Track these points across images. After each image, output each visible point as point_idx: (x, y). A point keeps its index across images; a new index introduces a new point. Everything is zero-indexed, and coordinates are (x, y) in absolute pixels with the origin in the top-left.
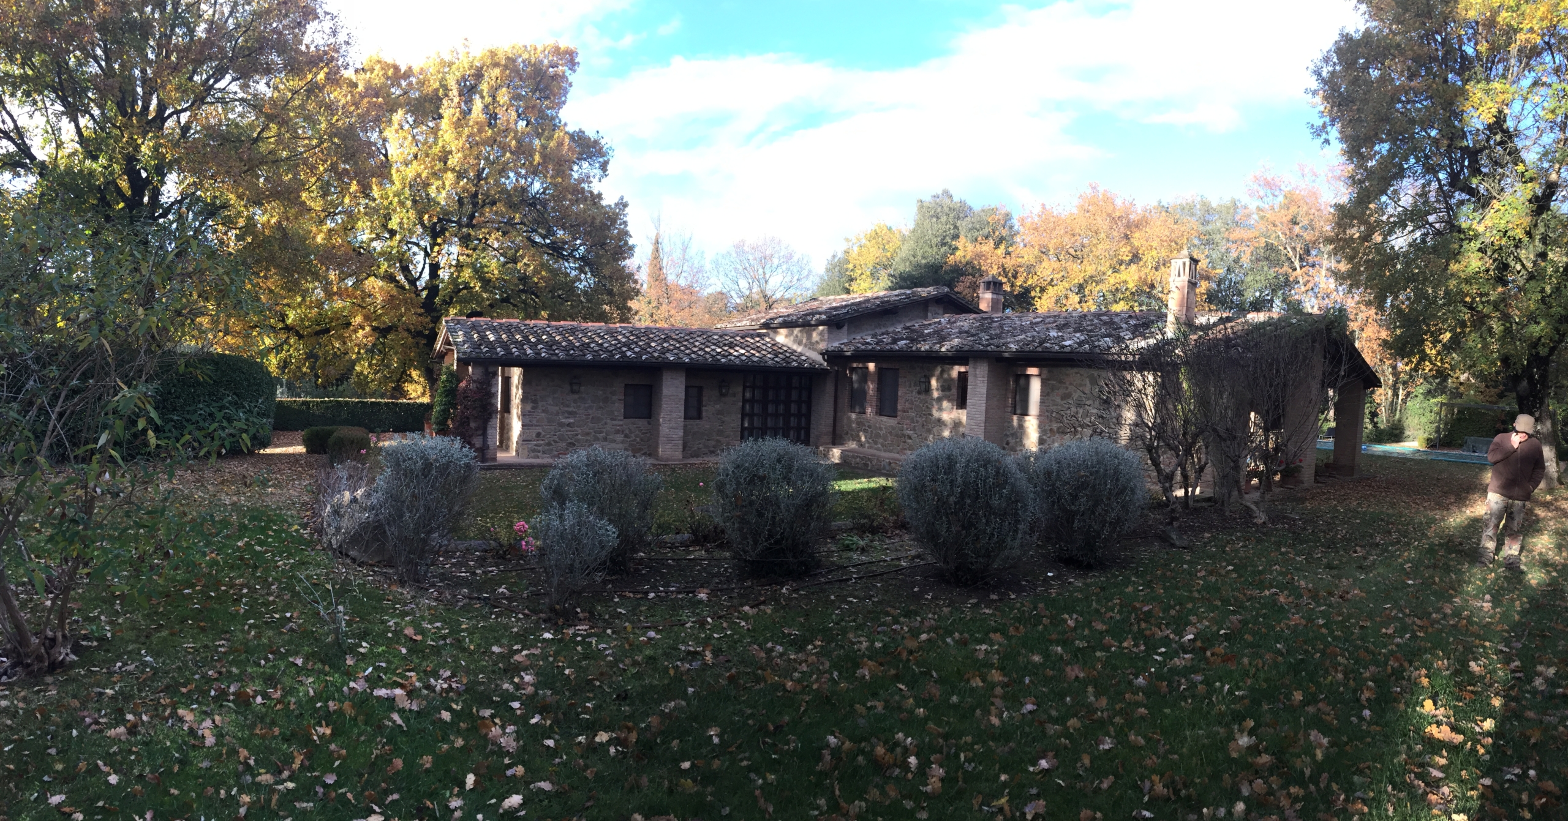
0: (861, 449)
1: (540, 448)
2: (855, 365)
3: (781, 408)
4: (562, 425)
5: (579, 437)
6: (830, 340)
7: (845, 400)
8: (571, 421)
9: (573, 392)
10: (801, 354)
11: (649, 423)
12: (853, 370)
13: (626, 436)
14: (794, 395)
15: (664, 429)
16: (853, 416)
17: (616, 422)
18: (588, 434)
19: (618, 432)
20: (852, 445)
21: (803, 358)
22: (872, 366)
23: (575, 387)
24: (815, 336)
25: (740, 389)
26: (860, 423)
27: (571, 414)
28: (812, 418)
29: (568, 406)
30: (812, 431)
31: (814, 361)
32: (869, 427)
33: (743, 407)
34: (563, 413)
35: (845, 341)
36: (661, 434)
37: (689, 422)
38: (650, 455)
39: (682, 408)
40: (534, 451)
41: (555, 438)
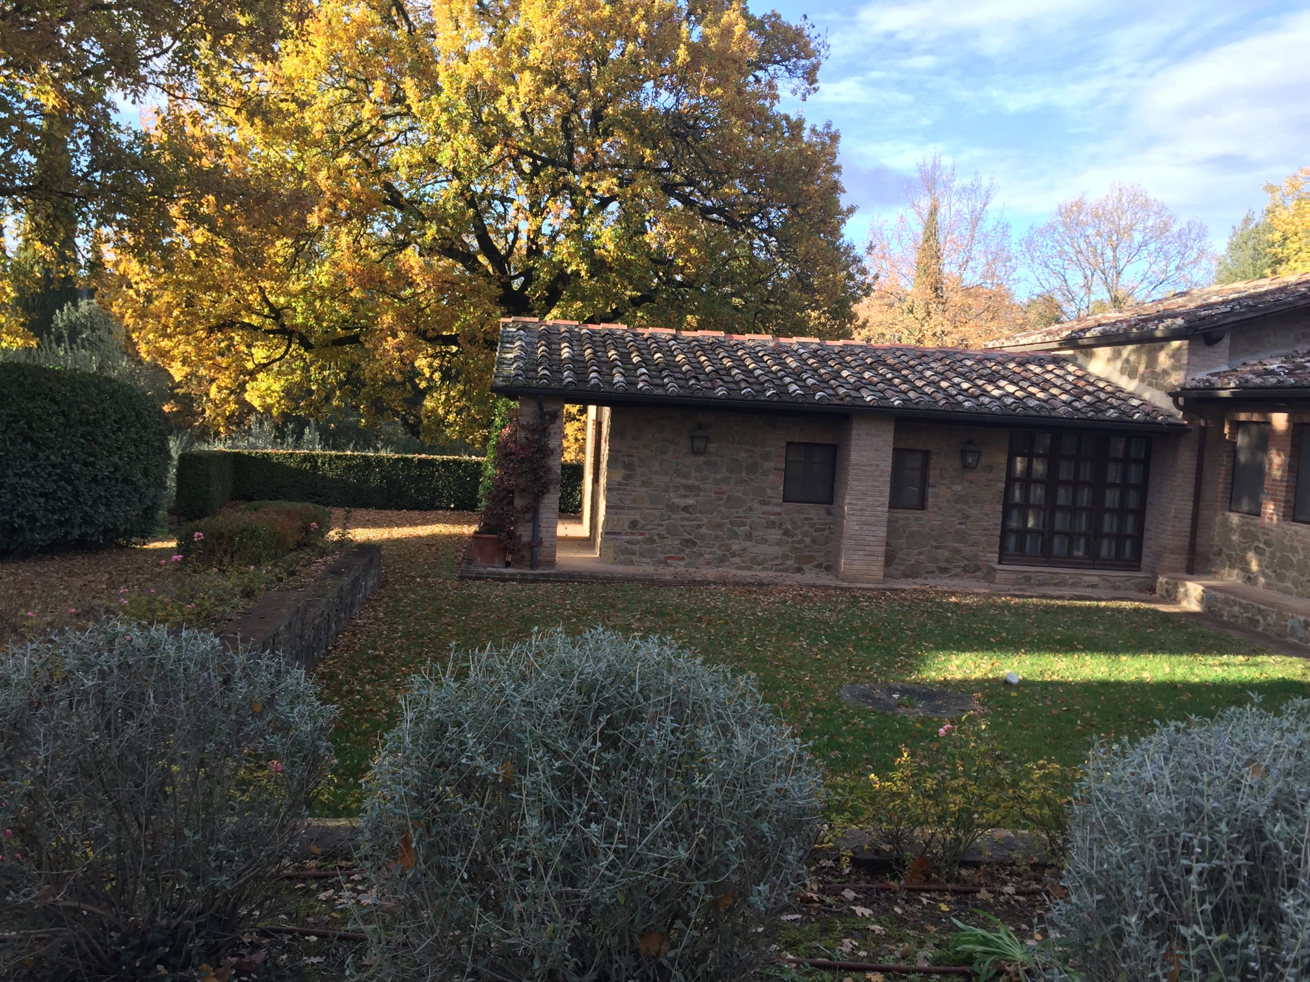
0: (1249, 588)
1: (636, 548)
2: (1243, 417)
3: (1085, 496)
4: (673, 508)
5: (704, 530)
6: (1191, 367)
7: (1217, 484)
8: (691, 501)
9: (695, 452)
10: (1132, 395)
11: (829, 513)
12: (1237, 426)
13: (786, 533)
14: (1113, 474)
15: (851, 526)
16: (1235, 519)
17: (768, 508)
18: (719, 526)
19: (771, 525)
20: (1231, 578)
21: (1135, 402)
22: (1280, 420)
23: (699, 444)
24: (1164, 359)
25: (1002, 459)
26: (1249, 536)
27: (692, 490)
28: (1148, 519)
29: (685, 476)
30: (1146, 543)
31: (1155, 409)
32: (1268, 543)
33: (1008, 493)
34: (677, 488)
35: (1225, 368)
36: (847, 532)
37: (901, 514)
38: (828, 569)
39: (886, 489)
40: (625, 552)
41: (663, 532)
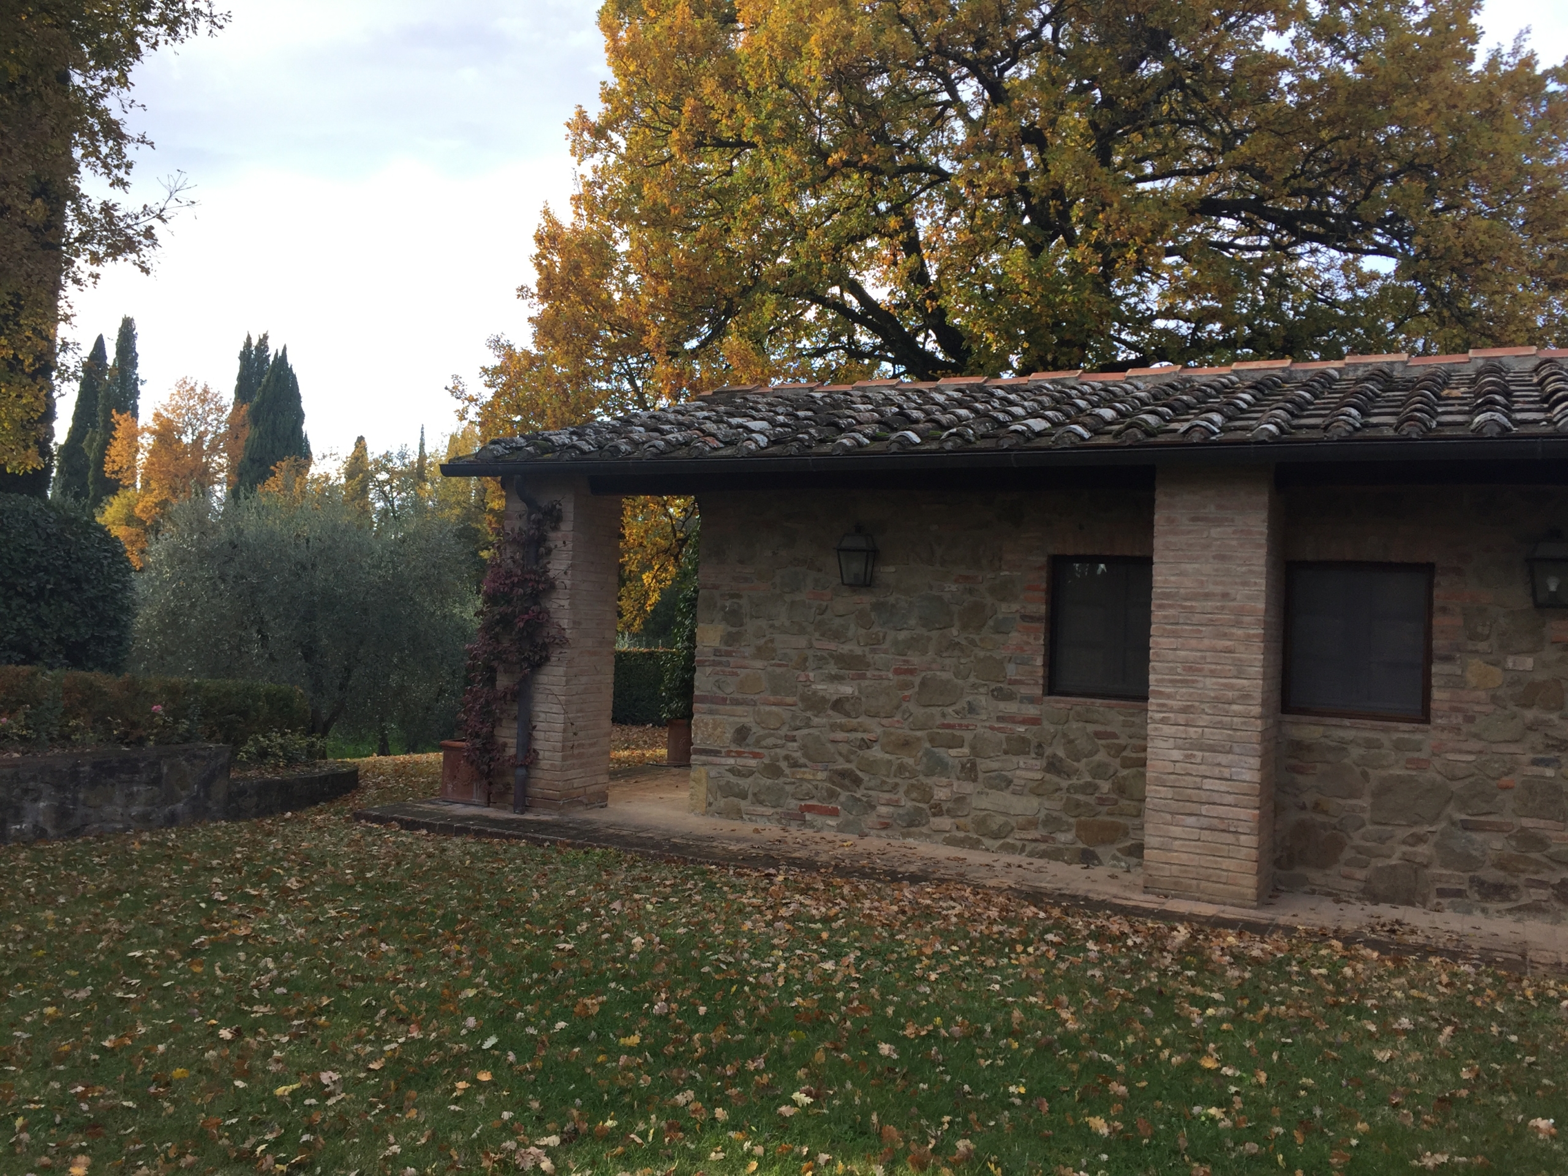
4: (815, 704)
8: (848, 690)
9: (855, 584)
17: (1010, 708)
18: (906, 744)
23: (855, 566)
29: (838, 635)
34: (821, 660)
36: (1154, 766)
41: (796, 752)
